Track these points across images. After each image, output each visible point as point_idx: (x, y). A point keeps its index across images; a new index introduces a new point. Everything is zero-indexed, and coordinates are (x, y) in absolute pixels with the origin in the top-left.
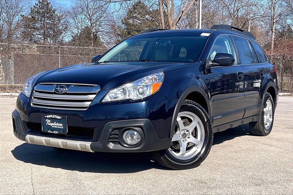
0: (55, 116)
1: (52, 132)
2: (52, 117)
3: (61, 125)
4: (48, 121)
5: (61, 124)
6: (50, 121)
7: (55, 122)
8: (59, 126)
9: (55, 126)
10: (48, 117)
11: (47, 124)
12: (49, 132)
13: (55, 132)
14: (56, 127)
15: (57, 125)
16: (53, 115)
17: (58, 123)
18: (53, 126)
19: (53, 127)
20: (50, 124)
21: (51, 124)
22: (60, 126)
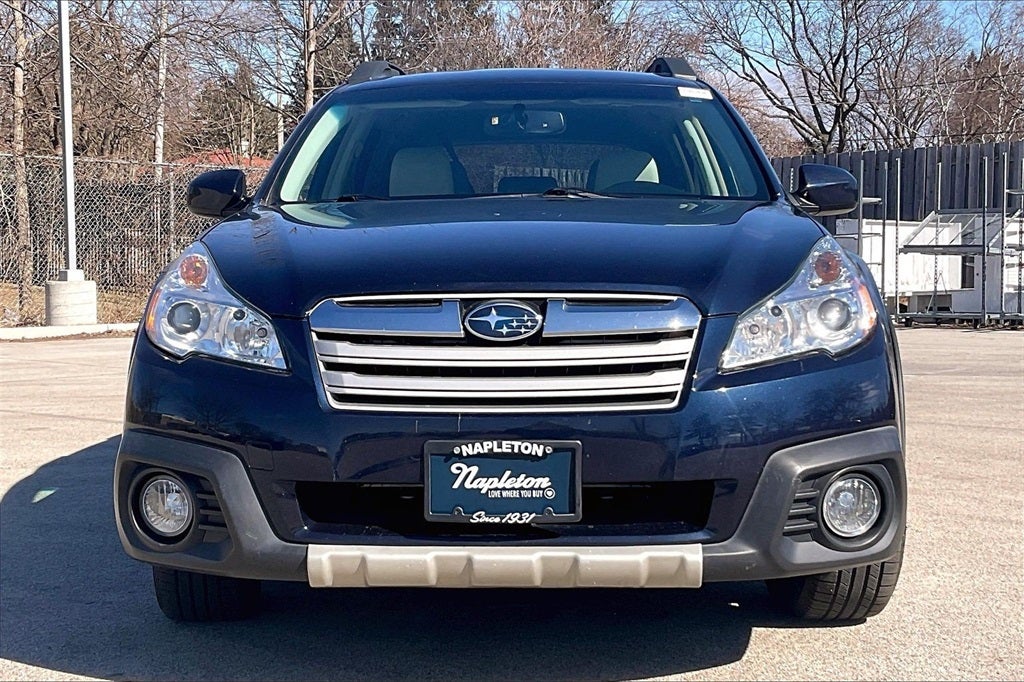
0: (516, 444)
1: (497, 520)
2: (496, 450)
3: (545, 482)
4: (466, 470)
5: (540, 480)
6: (475, 470)
7: (508, 473)
8: (532, 489)
9: (504, 489)
10: (467, 450)
11: (456, 486)
12: (480, 518)
13: (513, 518)
14: (516, 494)
15: (517, 486)
16: (504, 443)
17: (523, 476)
18: (496, 489)
19: (497, 494)
20: (475, 486)
21: (484, 485)
22: (540, 488)
